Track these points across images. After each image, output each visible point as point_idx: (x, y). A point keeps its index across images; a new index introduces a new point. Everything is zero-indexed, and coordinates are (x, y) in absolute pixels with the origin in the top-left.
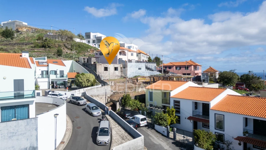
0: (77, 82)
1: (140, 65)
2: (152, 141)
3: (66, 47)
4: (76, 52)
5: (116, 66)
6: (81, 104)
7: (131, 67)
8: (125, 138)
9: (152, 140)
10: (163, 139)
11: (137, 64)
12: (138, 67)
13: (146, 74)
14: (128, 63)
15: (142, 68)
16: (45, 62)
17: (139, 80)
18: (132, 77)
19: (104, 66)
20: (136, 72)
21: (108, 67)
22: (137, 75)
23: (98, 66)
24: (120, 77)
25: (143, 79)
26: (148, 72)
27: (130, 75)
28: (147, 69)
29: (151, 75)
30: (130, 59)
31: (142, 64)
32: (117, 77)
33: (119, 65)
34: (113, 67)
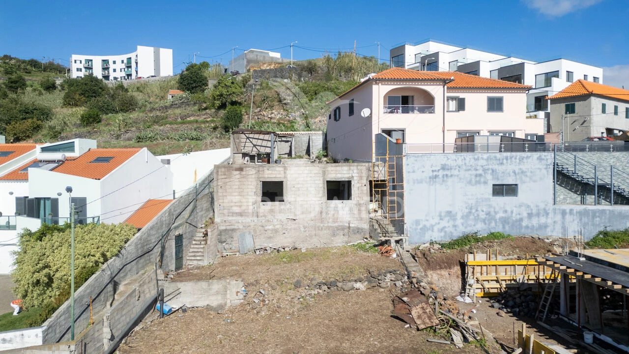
1: (513, 167)
11: (478, 159)
12: (489, 177)
13: (558, 227)
14: (407, 158)
15: (524, 182)
16: (59, 161)
17: (478, 269)
18: (443, 239)
19: (261, 176)
20: (470, 212)
21: (288, 183)
22: (485, 230)
23: (225, 175)
24: (365, 234)
25: (514, 265)
26: (575, 211)
27: (425, 226)
28: (575, 192)
29: (608, 229)
30: (481, 131)
31: (523, 159)
32: (342, 233)
33: (361, 170)
34: (318, 178)
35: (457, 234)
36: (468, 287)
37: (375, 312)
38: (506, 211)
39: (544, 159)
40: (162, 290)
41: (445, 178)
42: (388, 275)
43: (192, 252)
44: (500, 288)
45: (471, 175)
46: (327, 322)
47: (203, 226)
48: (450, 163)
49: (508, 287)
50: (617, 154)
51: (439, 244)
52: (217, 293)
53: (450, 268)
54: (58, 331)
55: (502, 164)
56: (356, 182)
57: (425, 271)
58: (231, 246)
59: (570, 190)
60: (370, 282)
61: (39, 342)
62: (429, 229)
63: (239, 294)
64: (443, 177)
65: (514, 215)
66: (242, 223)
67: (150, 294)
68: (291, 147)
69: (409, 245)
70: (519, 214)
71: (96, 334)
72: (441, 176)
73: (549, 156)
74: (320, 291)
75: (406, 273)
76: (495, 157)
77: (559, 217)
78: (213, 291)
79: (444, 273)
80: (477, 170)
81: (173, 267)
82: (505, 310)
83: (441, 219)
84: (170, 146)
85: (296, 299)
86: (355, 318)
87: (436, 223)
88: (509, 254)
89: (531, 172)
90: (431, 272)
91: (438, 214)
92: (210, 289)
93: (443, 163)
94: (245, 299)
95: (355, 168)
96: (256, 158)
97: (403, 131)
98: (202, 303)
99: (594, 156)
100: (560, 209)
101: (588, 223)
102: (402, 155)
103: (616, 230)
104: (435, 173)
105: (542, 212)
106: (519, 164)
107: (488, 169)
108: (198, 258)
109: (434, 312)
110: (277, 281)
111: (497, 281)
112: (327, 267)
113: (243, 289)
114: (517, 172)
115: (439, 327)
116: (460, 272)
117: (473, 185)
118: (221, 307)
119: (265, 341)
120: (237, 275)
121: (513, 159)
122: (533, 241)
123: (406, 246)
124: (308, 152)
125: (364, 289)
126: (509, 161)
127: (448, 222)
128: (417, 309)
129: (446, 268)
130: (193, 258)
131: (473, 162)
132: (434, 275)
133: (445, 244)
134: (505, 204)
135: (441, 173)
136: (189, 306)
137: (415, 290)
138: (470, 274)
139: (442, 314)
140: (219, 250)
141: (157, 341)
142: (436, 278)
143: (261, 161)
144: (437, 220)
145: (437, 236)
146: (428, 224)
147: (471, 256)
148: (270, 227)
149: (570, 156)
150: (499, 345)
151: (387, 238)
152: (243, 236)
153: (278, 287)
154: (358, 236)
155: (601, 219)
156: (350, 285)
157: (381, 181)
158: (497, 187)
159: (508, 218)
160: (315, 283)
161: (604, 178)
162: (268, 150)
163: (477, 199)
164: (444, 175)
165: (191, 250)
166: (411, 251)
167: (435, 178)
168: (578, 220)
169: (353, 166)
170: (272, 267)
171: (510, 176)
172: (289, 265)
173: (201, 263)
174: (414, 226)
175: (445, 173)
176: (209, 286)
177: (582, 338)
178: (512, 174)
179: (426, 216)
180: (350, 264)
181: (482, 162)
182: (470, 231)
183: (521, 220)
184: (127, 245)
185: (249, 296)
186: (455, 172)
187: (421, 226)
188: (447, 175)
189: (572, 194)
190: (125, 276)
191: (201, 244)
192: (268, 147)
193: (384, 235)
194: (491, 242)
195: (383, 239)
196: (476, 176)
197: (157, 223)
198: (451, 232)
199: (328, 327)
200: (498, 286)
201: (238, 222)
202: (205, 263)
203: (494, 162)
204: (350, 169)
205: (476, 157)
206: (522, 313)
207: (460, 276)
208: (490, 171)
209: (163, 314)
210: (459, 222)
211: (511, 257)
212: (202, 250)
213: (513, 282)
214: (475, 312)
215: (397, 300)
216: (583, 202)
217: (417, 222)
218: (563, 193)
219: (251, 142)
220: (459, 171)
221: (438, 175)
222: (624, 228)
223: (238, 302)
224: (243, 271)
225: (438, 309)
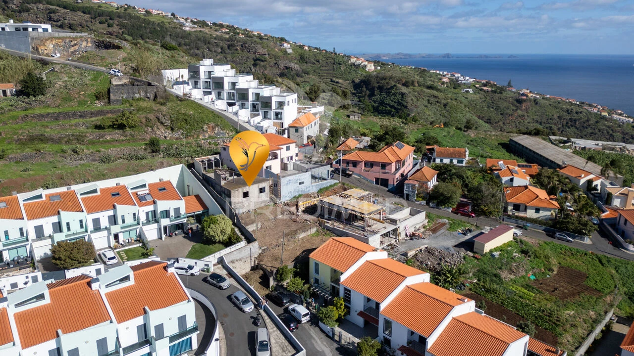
0: (207, 234)
1: (302, 177)
2: (315, 348)
3: (162, 123)
4: (182, 134)
5: (262, 185)
6: (224, 288)
7: (287, 183)
8: (286, 349)
9: (315, 344)
10: (327, 343)
11: (296, 177)
13: (312, 190)
14: (282, 180)
15: (305, 181)
16: (148, 194)
19: (243, 191)
20: (295, 190)
21: (250, 191)
22: (298, 194)
23: (234, 193)
25: (307, 203)
26: (315, 185)
29: (321, 188)
30: (285, 158)
31: (305, 175)
32: (263, 202)
34: (257, 188)
38: (302, 189)
39: (308, 174)
50: (322, 167)
56: (266, 187)
59: (314, 180)
60: (282, 215)
66: (239, 205)
72: (289, 183)
76: (300, 175)
83: (288, 194)
89: (306, 178)
93: (289, 179)
97: (271, 166)
99: (317, 170)
100: (312, 186)
101: (317, 187)
105: (309, 187)
107: (298, 179)
111: (304, 207)
116: (296, 207)
117: (295, 184)
122: (307, 194)
138: (299, 207)
148: (246, 205)
149: (313, 170)
154: (267, 202)
158: (300, 183)
161: (320, 175)
163: (296, 187)
166: (283, 203)
174: (284, 197)
178: (303, 179)
179: (285, 194)
182: (294, 195)
183: (305, 190)
186: (292, 181)
194: (301, 197)
198: (291, 197)
204: (265, 184)
210: (292, 193)
211: (305, 200)
213: (307, 207)
216: (317, 182)
222: (324, 187)
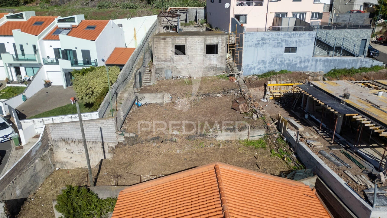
11: (279, 35)
12: (284, 44)
13: (313, 67)
14: (245, 35)
15: (300, 46)
16: (69, 28)
17: (272, 87)
18: (259, 73)
19: (174, 42)
20: (273, 61)
21: (188, 46)
22: (279, 69)
23: (157, 41)
24: (223, 70)
25: (288, 86)
26: (322, 60)
27: (251, 67)
28: (325, 50)
29: (337, 68)
30: (288, 13)
31: (301, 35)
32: (213, 70)
33: (223, 39)
34: (202, 43)
35: (266, 71)
36: (266, 95)
37: (225, 106)
38: (290, 60)
39: (311, 35)
40: (137, 97)
41: (263, 44)
42: (232, 91)
43: (145, 79)
44: (281, 96)
45: (275, 43)
46: (205, 110)
47: (148, 66)
48: (266, 37)
49: (284, 95)
50: (349, 31)
51: (257, 75)
52: (160, 98)
53: (260, 87)
54: (102, 113)
55: (291, 37)
56: (220, 45)
57: (249, 88)
58: (161, 75)
59: (323, 49)
60: (224, 93)
61: (98, 117)
62: (253, 69)
63: (169, 99)
64: (262, 44)
65: (293, 62)
66: (166, 65)
67: (133, 98)
68: (186, 16)
69: (243, 76)
70: (296, 61)
71: (119, 115)
72: (261, 44)
73: (314, 33)
74: (202, 97)
75: (240, 89)
76: (288, 34)
77: (314, 63)
78: (158, 97)
79: (257, 89)
80: (278, 40)
81: (139, 86)
82: (280, 105)
83: (259, 64)
84: (119, 12)
85: (193, 101)
86: (216, 109)
87: (256, 66)
88: (288, 80)
89: (304, 41)
90: (251, 89)
91: (258, 61)
92: (157, 96)
93: (262, 37)
94: (171, 101)
95: (220, 38)
96: (170, 28)
97: (246, 15)
98: (154, 102)
99: (337, 32)
100: (315, 59)
101: (327, 65)
102: (243, 33)
103: (340, 69)
104: (258, 42)
105: (306, 60)
106: (299, 37)
107: (284, 40)
108: (148, 82)
109: (248, 107)
110: (184, 93)
111: (280, 93)
112: (205, 87)
113: (170, 96)
114: (297, 41)
115: (249, 112)
116: (264, 89)
117: (276, 48)
118: (162, 104)
119: (181, 117)
120: (167, 90)
121: (296, 34)
122: (300, 74)
123: (242, 77)
124: (196, 20)
125: (221, 97)
126: (294, 36)
127: (262, 65)
128: (241, 105)
129: (258, 87)
130: (146, 82)
131: (277, 37)
132: (252, 90)
133: (260, 75)
134: (290, 57)
135: (261, 42)
136: (148, 103)
137: (242, 98)
138: (268, 90)
139: (251, 107)
140: (156, 77)
141: (140, 117)
142: (253, 91)
143: (172, 29)
144: (257, 64)
145: (256, 72)
146: (253, 66)
147: (269, 82)
148: (179, 67)
149: (325, 31)
150: (271, 119)
151: (233, 73)
152: (167, 71)
153: (185, 96)
154: (220, 71)
155: (334, 63)
156: (215, 95)
157: (233, 44)
158: (287, 48)
159: (290, 63)
160: (200, 94)
161: (340, 43)
162: (176, 24)
163: (277, 54)
164: (262, 43)
165: (144, 78)
166: (243, 79)
167: (258, 44)
168: (323, 64)
169: (219, 37)
170: (182, 87)
171: (294, 43)
172: (189, 86)
173: (150, 84)
174: (246, 67)
175: (263, 42)
176: (156, 95)
177: (304, 116)
178: (295, 42)
179: (252, 62)
180: (216, 86)
181: (281, 36)
182: (271, 69)
183: (296, 64)
184: (118, 77)
185: (173, 99)
186: (268, 41)
187: (249, 67)
188: (264, 43)
189: (323, 51)
190: (119, 90)
191: (148, 75)
192: (175, 22)
193: (232, 71)
194: (280, 75)
195: (231, 73)
196: (278, 43)
197: (128, 66)
198: (263, 70)
199: (206, 112)
200: (280, 94)
201: (165, 65)
202: (152, 84)
203: (287, 36)
204: (218, 39)
205: (278, 34)
206: (286, 107)
207: (264, 90)
208: (285, 41)
209: (139, 106)
210: (267, 65)
211: (288, 82)
212: (149, 78)
213: (287, 93)
214: (267, 106)
215: (234, 101)
216: (328, 55)
217: (248, 66)
218: (319, 50)
219: (167, 19)
220: (270, 41)
221: (260, 43)
222: (344, 67)
223: (168, 102)
224: (169, 89)
225: (250, 105)
